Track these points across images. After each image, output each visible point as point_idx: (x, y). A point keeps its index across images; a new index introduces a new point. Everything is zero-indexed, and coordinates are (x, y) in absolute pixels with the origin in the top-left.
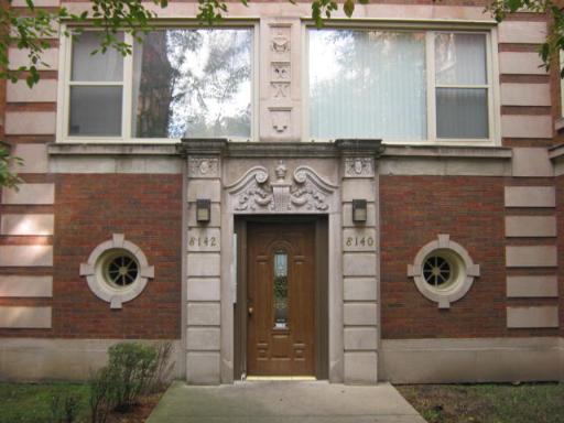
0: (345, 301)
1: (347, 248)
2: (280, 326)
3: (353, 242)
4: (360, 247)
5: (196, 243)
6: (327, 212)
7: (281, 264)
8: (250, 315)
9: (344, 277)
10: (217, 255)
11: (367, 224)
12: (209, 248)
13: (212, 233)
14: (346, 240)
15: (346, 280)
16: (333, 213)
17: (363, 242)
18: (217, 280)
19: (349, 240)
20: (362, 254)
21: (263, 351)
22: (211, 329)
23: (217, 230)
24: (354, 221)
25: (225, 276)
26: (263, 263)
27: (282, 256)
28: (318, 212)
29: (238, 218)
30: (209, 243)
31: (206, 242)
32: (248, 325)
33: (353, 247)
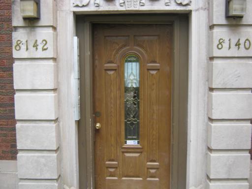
0: (211, 120)
1: (216, 53)
2: (131, 143)
3: (226, 45)
4: (234, 52)
5: (23, 47)
6: (188, 8)
7: (132, 73)
8: (97, 131)
9: (211, 89)
10: (51, 63)
11: (244, 21)
12: (40, 54)
13: (43, 34)
14: (216, 42)
15: (214, 93)
16: (197, 10)
17: (238, 45)
18: (52, 94)
19: (221, 42)
20: (236, 61)
21: (112, 170)
22: (45, 154)
23: (50, 30)
24: (228, 17)
25: (63, 88)
26: (111, 73)
27: (134, 64)
28: (179, 8)
29: (80, 18)
30: (40, 47)
31: (35, 46)
32: (95, 143)
33: (224, 52)
